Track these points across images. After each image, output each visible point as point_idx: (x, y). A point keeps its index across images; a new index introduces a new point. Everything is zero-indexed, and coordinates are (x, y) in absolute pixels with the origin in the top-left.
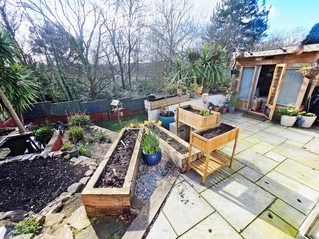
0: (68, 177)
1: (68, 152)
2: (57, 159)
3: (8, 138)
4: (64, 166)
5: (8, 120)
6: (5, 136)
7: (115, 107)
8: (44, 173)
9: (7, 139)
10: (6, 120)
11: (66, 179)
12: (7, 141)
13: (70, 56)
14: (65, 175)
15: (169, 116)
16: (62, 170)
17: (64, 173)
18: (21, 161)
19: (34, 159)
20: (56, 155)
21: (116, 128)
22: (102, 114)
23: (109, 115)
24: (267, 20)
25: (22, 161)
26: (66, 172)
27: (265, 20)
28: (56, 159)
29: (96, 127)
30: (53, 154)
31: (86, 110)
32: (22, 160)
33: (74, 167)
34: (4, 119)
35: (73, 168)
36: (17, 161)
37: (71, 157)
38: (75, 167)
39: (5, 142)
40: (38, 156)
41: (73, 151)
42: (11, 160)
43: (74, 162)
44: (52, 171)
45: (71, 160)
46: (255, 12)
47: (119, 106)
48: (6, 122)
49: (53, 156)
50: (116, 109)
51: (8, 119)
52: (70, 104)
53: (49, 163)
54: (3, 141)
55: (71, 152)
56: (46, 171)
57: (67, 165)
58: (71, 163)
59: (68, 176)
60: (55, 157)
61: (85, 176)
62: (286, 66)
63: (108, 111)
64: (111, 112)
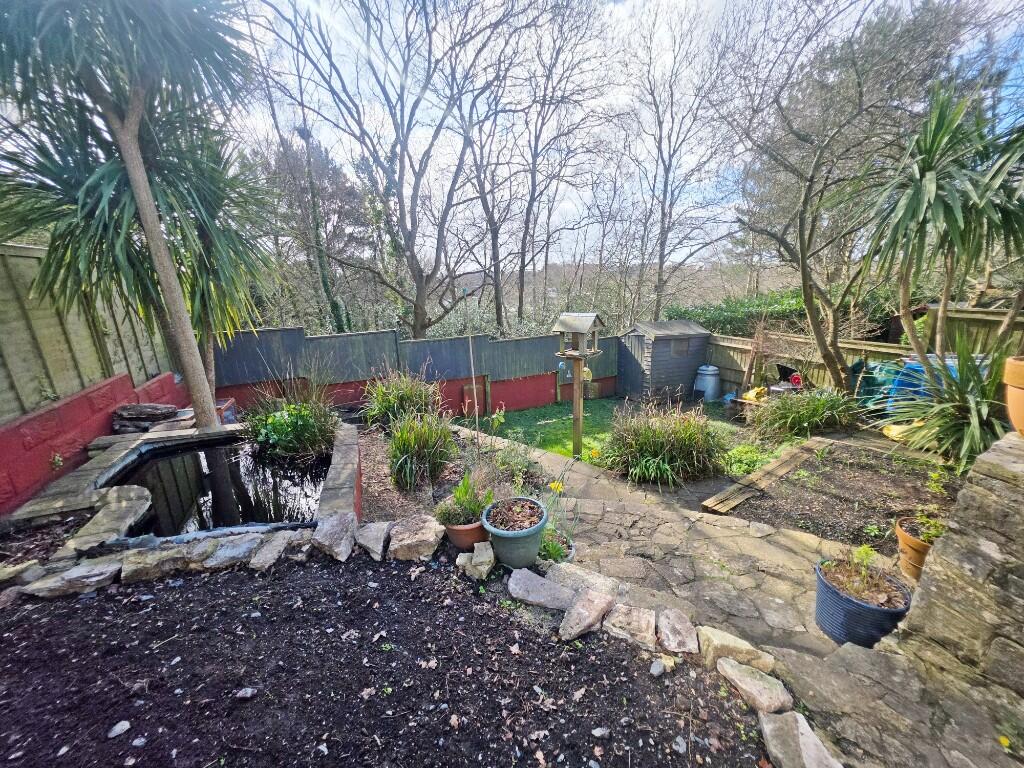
2: (417, 571)
3: (147, 442)
5: (155, 379)
6: (134, 435)
9: (144, 449)
10: (148, 379)
12: (141, 455)
18: (206, 570)
19: (279, 561)
20: (409, 547)
22: (462, 388)
23: (485, 392)
25: (215, 571)
29: (465, 432)
30: (388, 539)
32: (210, 563)
34: (142, 376)
36: (183, 572)
37: (502, 568)
39: (133, 462)
40: (300, 546)
41: (527, 527)
42: (151, 559)
48: (148, 383)
49: (390, 548)
51: (153, 377)
52: (365, 342)
54: (127, 455)
55: (516, 530)
58: (526, 616)
60: (402, 556)
63: (484, 377)
64: (494, 383)
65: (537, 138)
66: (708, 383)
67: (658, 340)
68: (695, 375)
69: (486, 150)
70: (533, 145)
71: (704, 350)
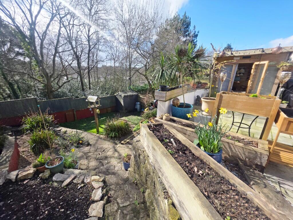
0: (63, 210)
1: (47, 167)
2: (27, 181)
4: (44, 191)
7: (92, 103)
8: (9, 215)
11: (60, 215)
13: (9, 50)
14: (55, 208)
15: (184, 107)
16: (44, 199)
17: (50, 205)
20: (25, 176)
21: (86, 128)
22: (65, 114)
23: (74, 114)
24: (197, 41)
26: (52, 201)
27: (195, 41)
28: (25, 183)
29: (63, 129)
30: (18, 175)
31: (48, 109)
33: (64, 189)
35: (63, 191)
37: (52, 174)
38: (66, 189)
41: (57, 164)
43: (63, 182)
44: (25, 205)
45: (54, 178)
46: (189, 34)
47: (97, 103)
49: (18, 177)
50: (93, 106)
52: (23, 102)
53: (12, 191)
55: (54, 166)
56: (12, 210)
57: (51, 189)
58: (55, 184)
59: (61, 208)
60: (22, 178)
61: (94, 202)
62: (268, 62)
63: (73, 110)
64: (76, 111)
65: (89, 31)
66: (138, 107)
67: (125, 96)
68: (135, 105)
69: (71, 31)
70: (88, 34)
71: (136, 99)
